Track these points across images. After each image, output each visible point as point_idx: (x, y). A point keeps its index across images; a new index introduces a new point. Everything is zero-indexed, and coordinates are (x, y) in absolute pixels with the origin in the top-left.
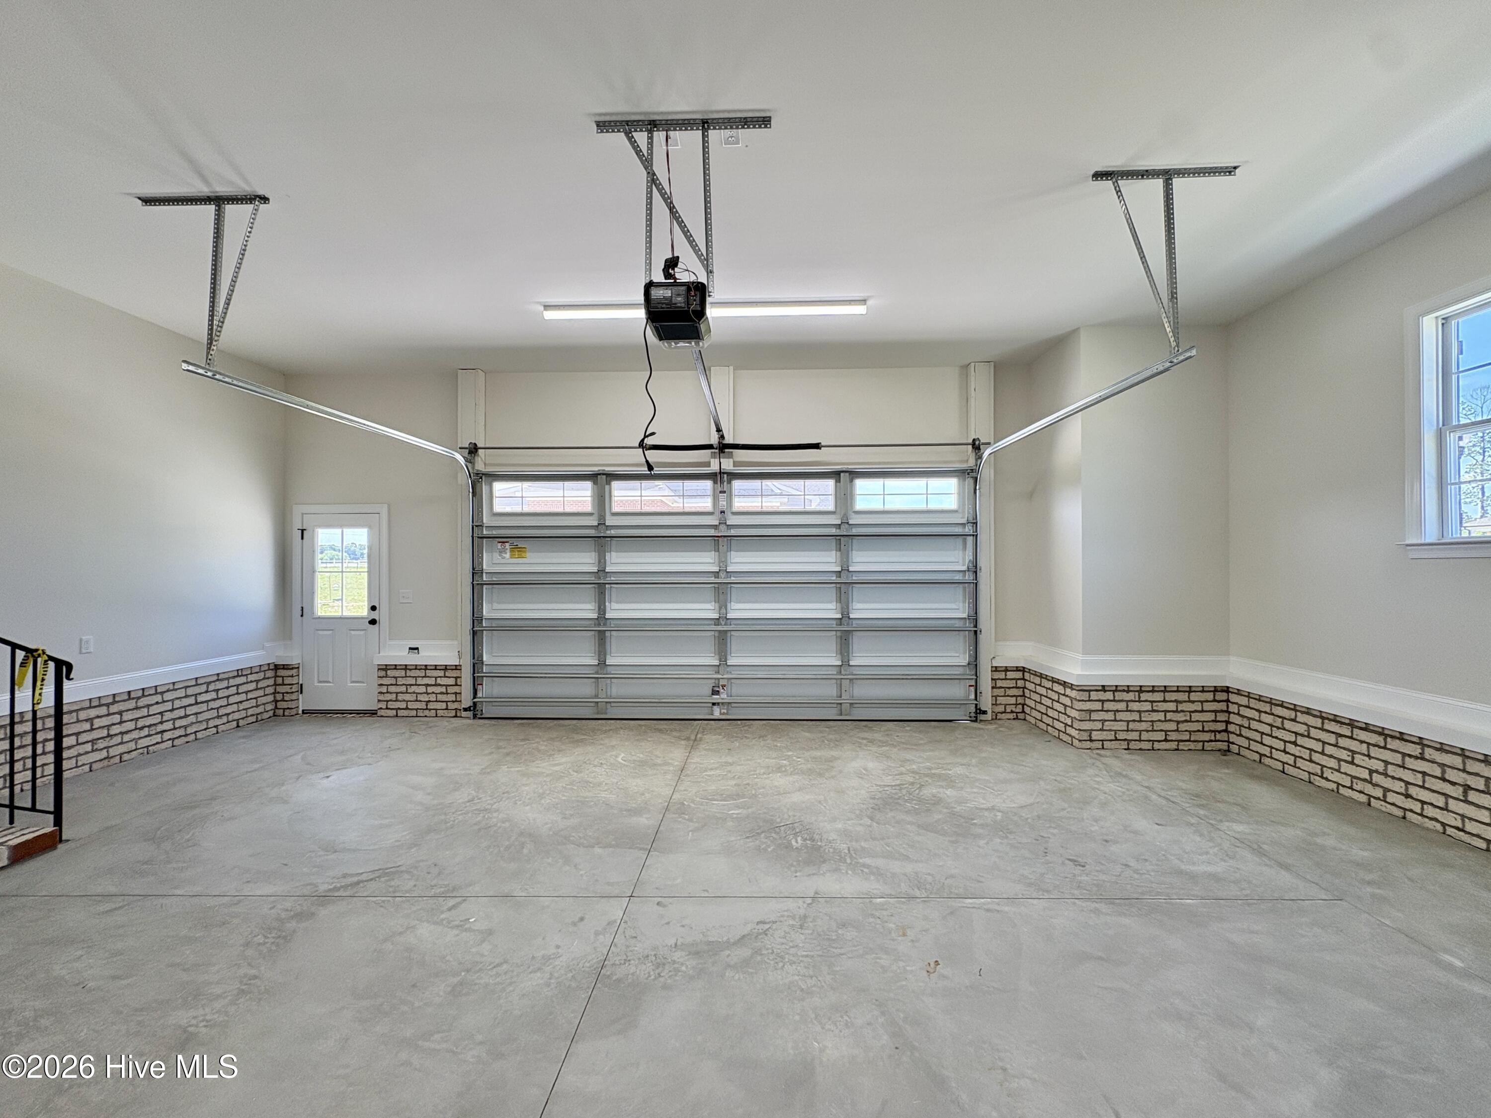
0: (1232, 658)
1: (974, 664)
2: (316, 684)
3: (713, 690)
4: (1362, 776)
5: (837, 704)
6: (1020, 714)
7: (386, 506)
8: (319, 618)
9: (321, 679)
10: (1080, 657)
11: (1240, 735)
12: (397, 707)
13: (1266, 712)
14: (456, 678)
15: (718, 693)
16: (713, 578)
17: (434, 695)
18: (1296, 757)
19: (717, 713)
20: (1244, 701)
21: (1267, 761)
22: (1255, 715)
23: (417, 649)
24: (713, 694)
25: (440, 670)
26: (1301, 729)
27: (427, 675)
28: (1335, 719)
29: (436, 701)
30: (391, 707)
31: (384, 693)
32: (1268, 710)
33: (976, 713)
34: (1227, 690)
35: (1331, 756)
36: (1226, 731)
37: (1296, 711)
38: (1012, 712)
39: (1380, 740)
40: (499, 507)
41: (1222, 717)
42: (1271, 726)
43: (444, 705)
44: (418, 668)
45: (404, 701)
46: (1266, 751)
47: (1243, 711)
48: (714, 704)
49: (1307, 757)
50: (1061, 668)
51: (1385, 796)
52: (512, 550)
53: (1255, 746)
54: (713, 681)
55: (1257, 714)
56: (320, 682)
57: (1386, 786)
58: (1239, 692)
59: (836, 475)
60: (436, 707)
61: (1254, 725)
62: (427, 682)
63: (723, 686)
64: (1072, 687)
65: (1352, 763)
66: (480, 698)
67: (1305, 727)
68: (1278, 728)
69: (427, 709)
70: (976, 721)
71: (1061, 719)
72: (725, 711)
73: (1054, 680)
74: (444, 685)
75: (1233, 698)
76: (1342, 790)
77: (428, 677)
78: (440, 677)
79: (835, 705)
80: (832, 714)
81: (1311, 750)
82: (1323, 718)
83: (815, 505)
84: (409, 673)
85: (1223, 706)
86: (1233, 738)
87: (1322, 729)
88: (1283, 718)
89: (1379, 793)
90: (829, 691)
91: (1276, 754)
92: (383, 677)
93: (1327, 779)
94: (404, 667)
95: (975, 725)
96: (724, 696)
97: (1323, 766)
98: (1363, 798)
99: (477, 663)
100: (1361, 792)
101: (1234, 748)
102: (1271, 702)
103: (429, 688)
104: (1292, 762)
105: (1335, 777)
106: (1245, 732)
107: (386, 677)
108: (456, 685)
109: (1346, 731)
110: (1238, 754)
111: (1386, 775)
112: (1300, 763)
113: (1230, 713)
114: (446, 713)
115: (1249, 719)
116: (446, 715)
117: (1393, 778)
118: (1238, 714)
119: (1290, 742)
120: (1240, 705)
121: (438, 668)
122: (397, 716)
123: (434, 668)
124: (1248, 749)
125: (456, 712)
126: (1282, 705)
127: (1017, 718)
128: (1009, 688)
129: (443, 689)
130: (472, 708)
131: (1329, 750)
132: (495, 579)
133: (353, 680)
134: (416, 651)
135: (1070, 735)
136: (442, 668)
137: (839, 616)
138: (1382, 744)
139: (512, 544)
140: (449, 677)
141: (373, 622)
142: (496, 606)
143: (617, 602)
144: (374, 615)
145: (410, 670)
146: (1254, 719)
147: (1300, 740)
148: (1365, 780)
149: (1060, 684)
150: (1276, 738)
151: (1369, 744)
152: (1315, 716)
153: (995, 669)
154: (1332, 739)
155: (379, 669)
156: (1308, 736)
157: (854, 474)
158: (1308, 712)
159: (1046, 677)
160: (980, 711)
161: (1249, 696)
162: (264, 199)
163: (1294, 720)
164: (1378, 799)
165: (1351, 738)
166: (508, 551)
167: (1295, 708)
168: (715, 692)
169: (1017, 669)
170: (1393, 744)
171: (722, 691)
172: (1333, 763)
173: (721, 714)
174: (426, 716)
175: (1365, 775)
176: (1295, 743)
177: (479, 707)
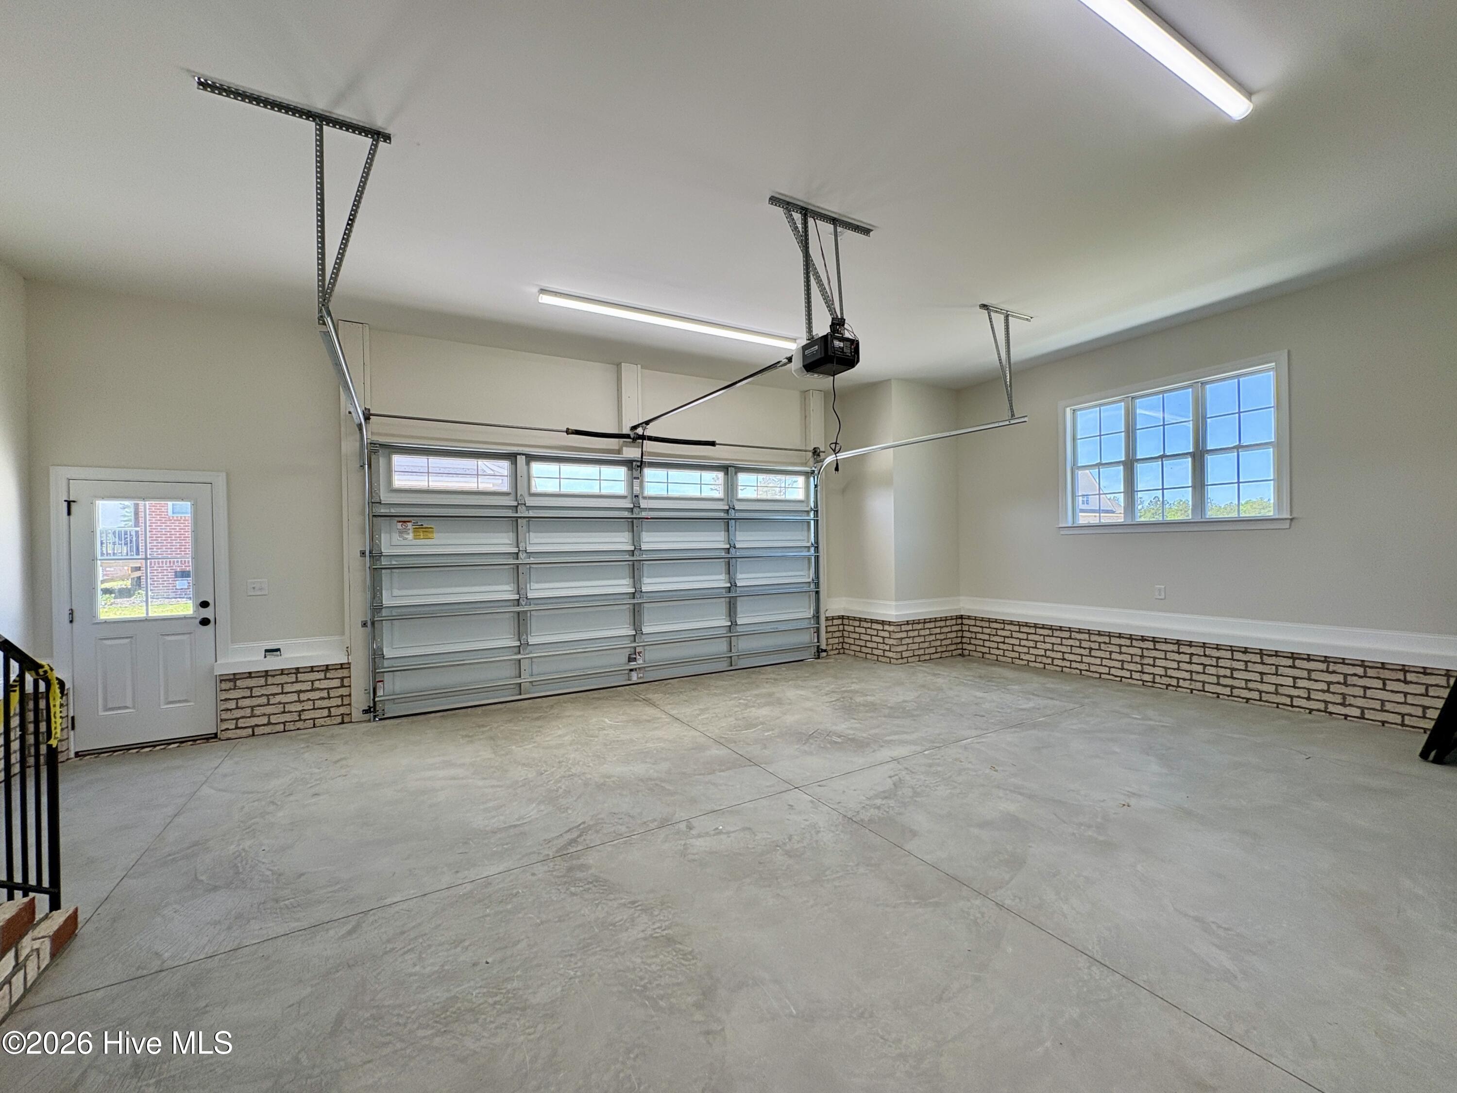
0: (962, 598)
1: (817, 617)
2: (101, 713)
3: (629, 658)
4: (1041, 654)
5: (727, 657)
6: (842, 651)
7: (224, 474)
8: (105, 622)
9: (110, 705)
10: (894, 603)
11: (970, 644)
12: (253, 724)
13: (986, 627)
14: (342, 679)
15: (635, 659)
16: (627, 556)
17: (311, 702)
18: (1004, 650)
19: (634, 677)
20: (972, 622)
21: (987, 656)
22: (980, 630)
23: (278, 650)
24: (629, 661)
25: (318, 671)
26: (1008, 633)
27: (299, 679)
28: (1027, 625)
29: (314, 709)
30: (244, 725)
31: (230, 710)
32: (987, 626)
33: (818, 652)
34: (961, 617)
35: (1024, 646)
36: (961, 642)
37: (1004, 623)
38: (836, 649)
39: (1050, 632)
40: (399, 481)
41: (960, 634)
42: (990, 635)
43: (325, 713)
44: (286, 672)
45: (264, 715)
46: (986, 650)
47: (972, 629)
48: (631, 670)
49: (1011, 649)
50: (877, 611)
51: (1053, 662)
52: (415, 530)
53: (979, 649)
54: (629, 649)
55: (981, 629)
56: (107, 709)
57: (1053, 656)
58: (969, 618)
59: (725, 469)
60: (313, 716)
61: (979, 636)
62: (299, 689)
63: (639, 653)
64: (890, 623)
65: (1036, 648)
66: (381, 696)
67: (1010, 632)
68: (994, 635)
69: (300, 720)
70: (819, 658)
71: (879, 647)
72: (642, 675)
73: (872, 621)
74: (325, 689)
75: (965, 621)
76: (1031, 664)
77: (301, 681)
78: (319, 680)
79: (726, 659)
80: (723, 666)
81: (1013, 645)
82: (1020, 625)
83: (707, 493)
84: (270, 680)
85: (959, 628)
86: (965, 646)
87: (1019, 632)
88: (997, 629)
89: (1049, 661)
90: (721, 647)
91: (992, 651)
92: (230, 689)
93: (1022, 660)
94: (263, 674)
95: (819, 660)
96: (640, 661)
97: (1020, 653)
98: (1042, 666)
99: (376, 656)
100: (1040, 663)
101: (966, 653)
102: (989, 621)
103: (302, 695)
104: (1002, 654)
105: (1027, 657)
106: (973, 641)
107: (234, 689)
108: (343, 686)
109: (1032, 630)
110: (969, 655)
111: (1053, 651)
112: (1007, 653)
113: (963, 631)
114: (328, 721)
115: (976, 633)
116: (329, 723)
117: (1057, 651)
118: (969, 631)
119: (1001, 642)
120: (970, 625)
121: (315, 669)
122: (253, 735)
123: (309, 670)
124: (975, 651)
125: (343, 718)
126: (996, 621)
127: (839, 653)
128: (834, 632)
129: (324, 694)
130: (372, 710)
131: (1023, 643)
132: (394, 563)
133: (170, 699)
134: (278, 653)
135: (888, 657)
136: (321, 668)
137: (729, 585)
138: (1051, 634)
139: (415, 524)
140: (333, 679)
141: (205, 622)
142: (396, 592)
143: (537, 582)
144: (207, 613)
145: (273, 676)
146: (979, 633)
147: (1007, 640)
148: (1042, 656)
149: (879, 623)
150: (993, 641)
151: (1044, 636)
152: (1016, 625)
153: (827, 619)
154: (1024, 636)
155: (221, 681)
156: (1012, 637)
157: (739, 469)
158: (1011, 623)
159: (865, 620)
160: (819, 651)
161: (975, 619)
162: (387, 138)
163: (1003, 629)
164: (1049, 664)
165: (1035, 634)
166: (411, 531)
167: (1004, 622)
168: (631, 659)
169: (839, 617)
170: (1056, 633)
171: (639, 657)
172: (1025, 650)
173: (638, 678)
174: (298, 729)
175: (1043, 653)
176: (1004, 643)
177: (379, 706)
